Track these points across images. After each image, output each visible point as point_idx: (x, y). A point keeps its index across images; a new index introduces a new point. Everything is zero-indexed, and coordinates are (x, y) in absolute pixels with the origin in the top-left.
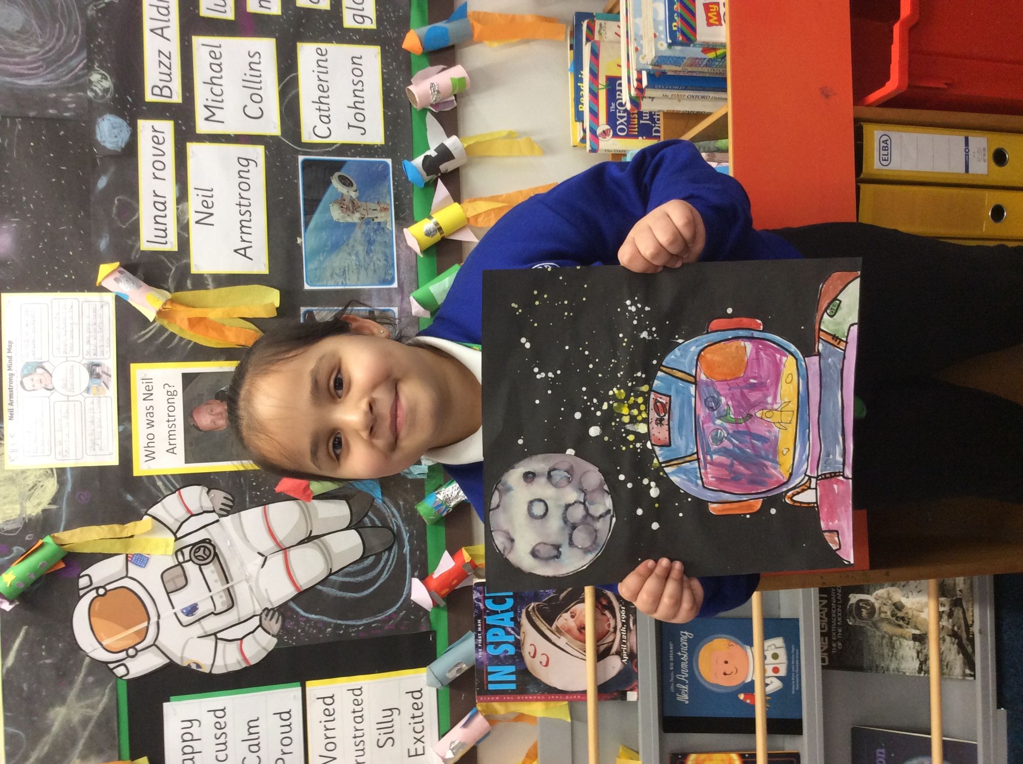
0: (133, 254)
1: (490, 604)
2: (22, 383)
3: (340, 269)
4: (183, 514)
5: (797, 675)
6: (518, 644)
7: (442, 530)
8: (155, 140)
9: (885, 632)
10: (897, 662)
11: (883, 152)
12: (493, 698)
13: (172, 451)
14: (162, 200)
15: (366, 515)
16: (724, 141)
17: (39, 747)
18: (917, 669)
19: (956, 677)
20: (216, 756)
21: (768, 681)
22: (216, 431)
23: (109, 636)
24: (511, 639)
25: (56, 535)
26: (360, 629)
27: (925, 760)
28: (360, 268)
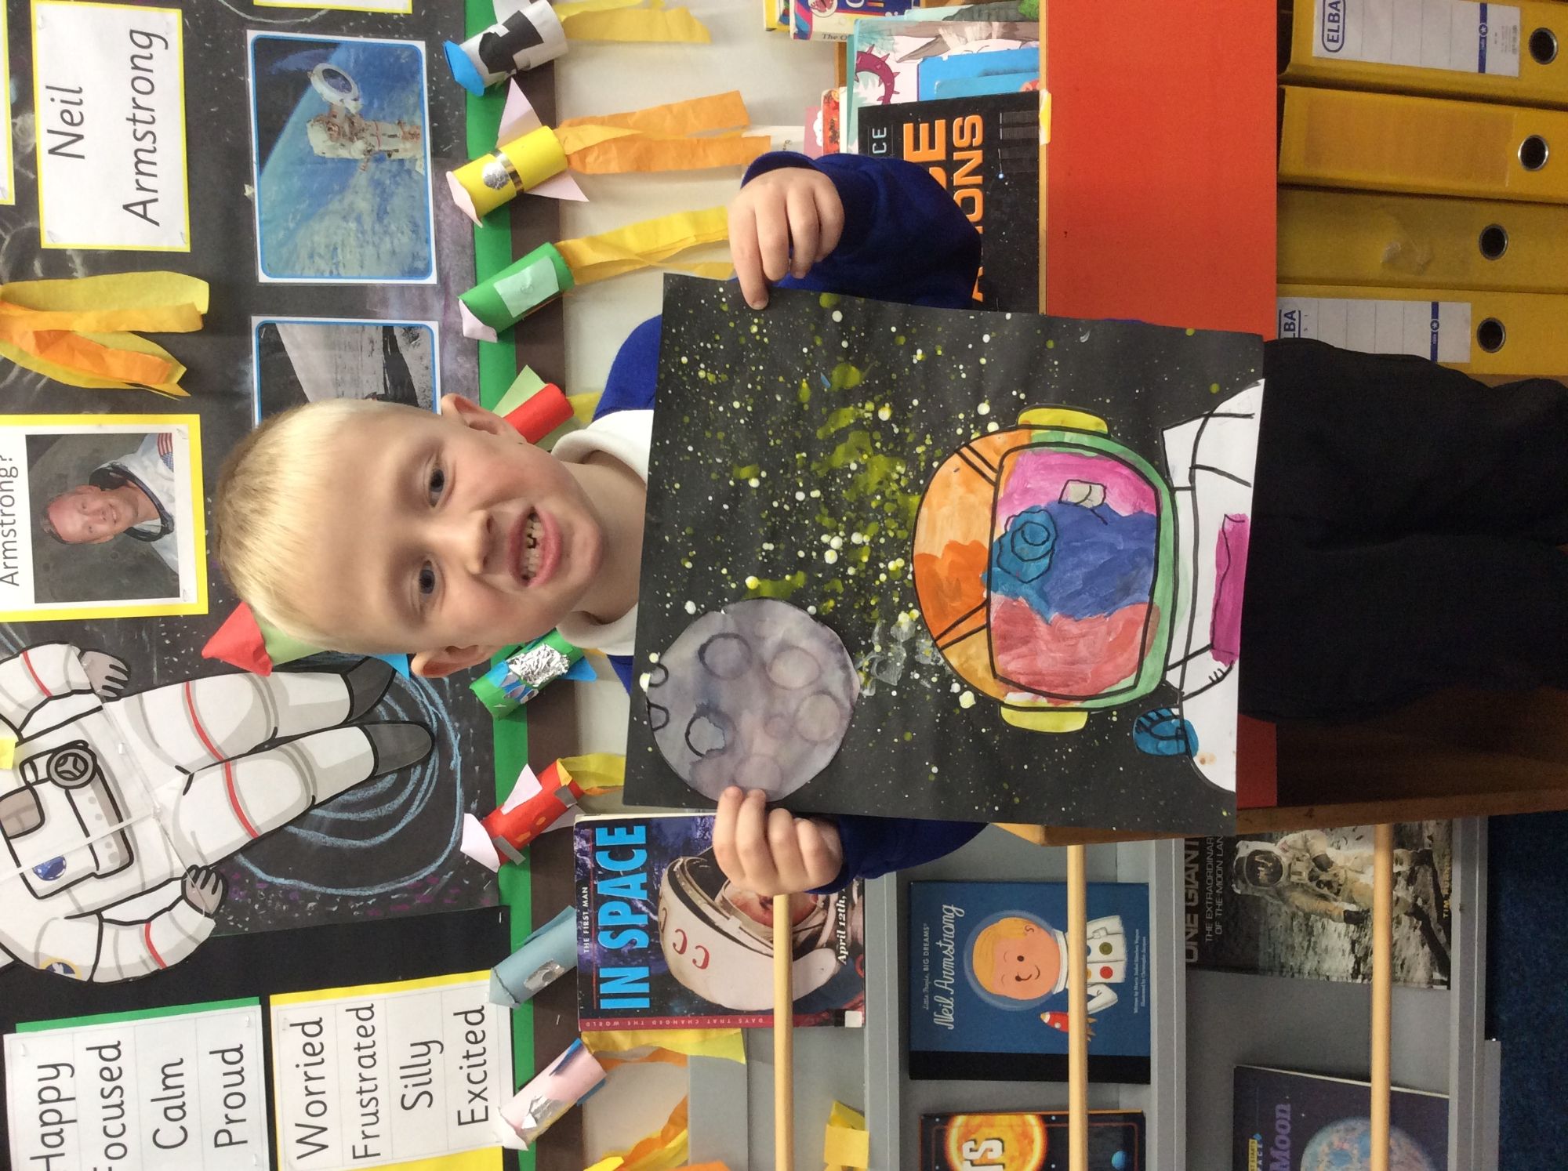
1: (603, 859)
3: (327, 246)
4: (33, 696)
5: (1144, 981)
6: (653, 930)
7: (522, 728)
9: (1297, 907)
10: (1316, 959)
11: (1329, 25)
12: (608, 1024)
13: (9, 579)
15: (380, 701)
18: (1351, 971)
19: (1416, 985)
20: (105, 1128)
21: (1091, 991)
22: (96, 542)
24: (642, 921)
26: (370, 902)
27: (1358, 1124)
28: (365, 244)
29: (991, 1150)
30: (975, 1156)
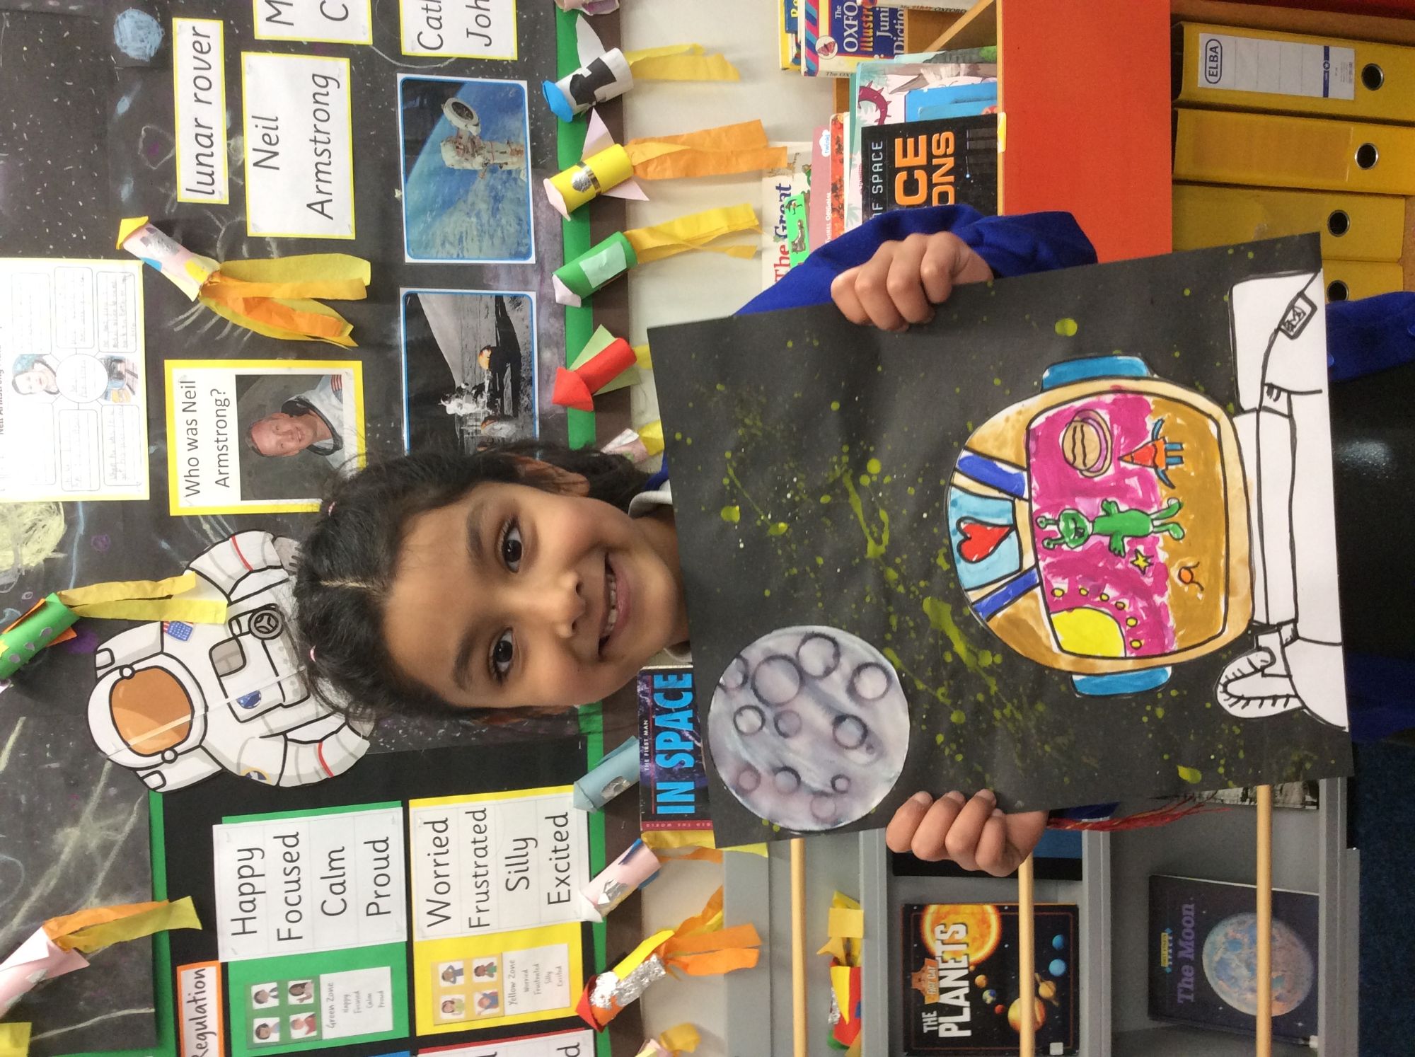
0: (168, 207)
1: (660, 700)
2: (14, 383)
3: (455, 235)
4: (239, 569)
8: (197, 46)
11: (1210, 64)
12: (663, 825)
13: (222, 482)
14: (207, 132)
16: (991, 48)
17: (43, 881)
18: (1240, 796)
19: (1291, 806)
20: (286, 898)
22: (285, 455)
23: (138, 734)
24: (689, 746)
25: (63, 593)
26: (483, 731)
27: (1247, 918)
28: (483, 234)
29: (957, 932)
30: (945, 937)
